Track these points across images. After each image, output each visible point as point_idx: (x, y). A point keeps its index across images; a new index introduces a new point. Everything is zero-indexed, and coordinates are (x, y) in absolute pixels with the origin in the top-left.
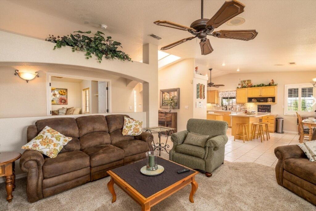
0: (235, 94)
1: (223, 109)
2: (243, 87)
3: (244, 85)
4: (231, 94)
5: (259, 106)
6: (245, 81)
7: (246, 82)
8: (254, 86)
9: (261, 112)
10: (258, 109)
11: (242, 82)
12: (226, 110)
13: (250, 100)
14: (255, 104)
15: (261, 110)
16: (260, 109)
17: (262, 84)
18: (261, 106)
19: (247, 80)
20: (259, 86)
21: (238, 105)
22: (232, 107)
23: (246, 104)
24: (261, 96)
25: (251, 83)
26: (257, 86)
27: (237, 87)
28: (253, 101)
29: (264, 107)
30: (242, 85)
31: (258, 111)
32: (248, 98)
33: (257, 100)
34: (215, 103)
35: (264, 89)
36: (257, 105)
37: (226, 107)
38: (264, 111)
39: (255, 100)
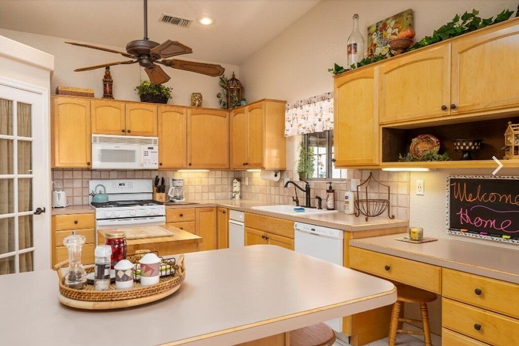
3: (378, 51)
5: (456, 185)
6: (382, 27)
7: (389, 32)
10: (455, 206)
11: (370, 35)
12: (308, 205)
14: (432, 170)
15: (468, 220)
16: (466, 205)
17: (466, 17)
18: (472, 185)
19: (396, 17)
20: (441, 40)
21: (354, 178)
22: (330, 187)
23: (388, 172)
24: (454, 111)
25: (411, 26)
26: (431, 41)
27: (336, 65)
28: (419, 152)
29: (487, 197)
30: (371, 50)
31: (448, 227)
32: (383, 129)
33: (440, 141)
34: (265, 168)
35: (470, 51)
36: (449, 182)
37: (308, 190)
38: (493, 223)
39: (430, 146)
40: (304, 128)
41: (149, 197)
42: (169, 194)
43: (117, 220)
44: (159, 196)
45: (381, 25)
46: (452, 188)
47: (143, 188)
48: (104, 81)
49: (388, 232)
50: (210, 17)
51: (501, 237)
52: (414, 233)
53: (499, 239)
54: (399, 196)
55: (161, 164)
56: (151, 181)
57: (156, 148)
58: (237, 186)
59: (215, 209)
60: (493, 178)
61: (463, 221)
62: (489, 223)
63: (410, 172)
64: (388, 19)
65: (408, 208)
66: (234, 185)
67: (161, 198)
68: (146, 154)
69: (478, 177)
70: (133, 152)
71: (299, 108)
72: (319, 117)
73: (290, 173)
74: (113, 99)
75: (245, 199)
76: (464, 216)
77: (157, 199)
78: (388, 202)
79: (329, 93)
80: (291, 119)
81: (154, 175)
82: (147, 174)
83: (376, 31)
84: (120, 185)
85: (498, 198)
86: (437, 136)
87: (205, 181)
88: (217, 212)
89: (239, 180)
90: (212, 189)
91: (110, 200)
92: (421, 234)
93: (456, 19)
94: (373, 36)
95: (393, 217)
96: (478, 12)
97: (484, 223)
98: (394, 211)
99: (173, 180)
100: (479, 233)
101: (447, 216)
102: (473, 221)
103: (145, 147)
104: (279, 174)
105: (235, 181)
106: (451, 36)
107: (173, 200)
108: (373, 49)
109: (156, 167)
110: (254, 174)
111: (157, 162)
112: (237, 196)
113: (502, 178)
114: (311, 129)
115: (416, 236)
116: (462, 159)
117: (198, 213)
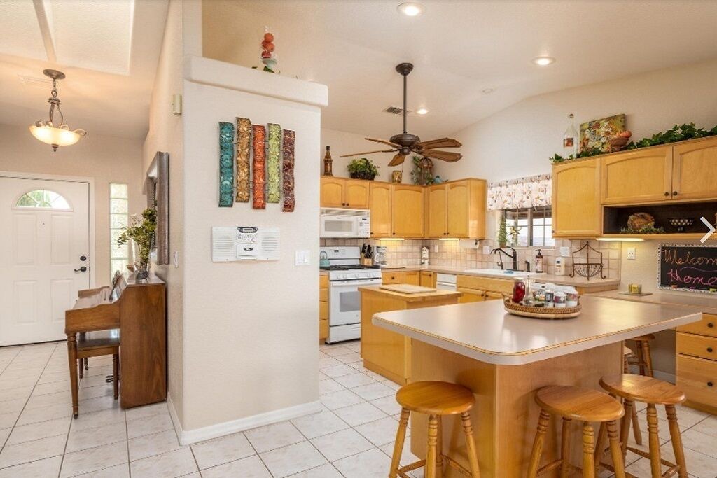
0: (550, 193)
1: (502, 266)
2: (586, 153)
3: (591, 145)
4: (534, 195)
5: (666, 252)
6: (594, 125)
7: (602, 130)
8: (641, 145)
9: (681, 285)
10: (666, 268)
11: (583, 131)
12: (515, 268)
13: (618, 219)
14: (647, 240)
15: (678, 278)
16: (675, 267)
17: (684, 127)
18: (682, 252)
19: (609, 119)
20: (662, 143)
21: (563, 246)
22: (539, 254)
23: (599, 241)
24: (676, 197)
25: (624, 127)
26: (652, 143)
27: (556, 155)
28: (635, 225)
29: (695, 261)
30: (584, 143)
31: (660, 284)
32: (605, 208)
33: (654, 218)
34: (468, 238)
35: (690, 154)
36: (660, 250)
37: (514, 256)
38: (700, 280)
39: (645, 221)
40: (509, 204)
41: (357, 262)
42: (375, 259)
43: (346, 282)
44: (367, 262)
45: (593, 124)
46: (663, 254)
47: (353, 254)
48: (325, 161)
49: (606, 288)
50: (425, 109)
51: (709, 290)
52: (634, 288)
53: (706, 292)
54: (610, 261)
55: (371, 234)
56: (358, 248)
57: (368, 219)
58: (426, 253)
59: (418, 273)
60: (701, 246)
61: (673, 279)
62: (697, 280)
63: (621, 241)
64: (601, 120)
65: (619, 270)
66: (424, 252)
67: (368, 263)
68: (361, 224)
69: (688, 246)
70: (350, 223)
71: (504, 188)
72: (527, 195)
73: (490, 242)
74: (332, 176)
75: (434, 265)
76: (675, 276)
77: (366, 264)
78: (601, 265)
79: (539, 176)
80: (494, 195)
81: (361, 243)
82: (354, 242)
83: (589, 128)
84: (335, 251)
85: (706, 261)
86: (651, 214)
87: (400, 249)
88: (420, 276)
89: (428, 248)
90: (404, 255)
91: (332, 264)
92: (640, 289)
93: (676, 128)
94: (586, 132)
95: (605, 277)
96: (694, 125)
97: (693, 280)
98: (605, 273)
99: (378, 247)
100: (689, 288)
101: (658, 275)
102: (682, 279)
103: (360, 218)
104: (478, 243)
105: (425, 248)
106: (672, 141)
107: (378, 264)
108: (585, 142)
109: (369, 236)
110: (446, 242)
111: (369, 231)
112: (427, 261)
113: (709, 246)
114: (518, 205)
115: (637, 291)
116: (676, 232)
117: (405, 275)
